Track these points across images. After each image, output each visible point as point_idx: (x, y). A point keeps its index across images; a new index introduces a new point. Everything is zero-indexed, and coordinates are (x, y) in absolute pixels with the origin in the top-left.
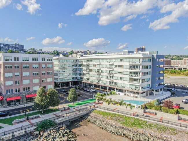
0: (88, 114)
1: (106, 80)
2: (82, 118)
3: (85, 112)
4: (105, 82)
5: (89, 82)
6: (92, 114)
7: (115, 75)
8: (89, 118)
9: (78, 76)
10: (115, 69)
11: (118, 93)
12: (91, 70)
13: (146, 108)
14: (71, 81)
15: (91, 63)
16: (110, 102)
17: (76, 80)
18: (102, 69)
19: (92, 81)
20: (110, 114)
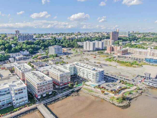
0: (81, 89)
1: (86, 76)
2: (79, 90)
3: (80, 88)
4: (85, 77)
5: (80, 76)
6: (82, 89)
7: (88, 76)
8: (81, 90)
9: (76, 72)
10: (89, 74)
11: (89, 81)
12: (81, 72)
13: (95, 87)
14: (73, 74)
15: (80, 69)
16: (86, 85)
17: (75, 74)
18: (85, 73)
19: (81, 76)
20: (86, 89)
